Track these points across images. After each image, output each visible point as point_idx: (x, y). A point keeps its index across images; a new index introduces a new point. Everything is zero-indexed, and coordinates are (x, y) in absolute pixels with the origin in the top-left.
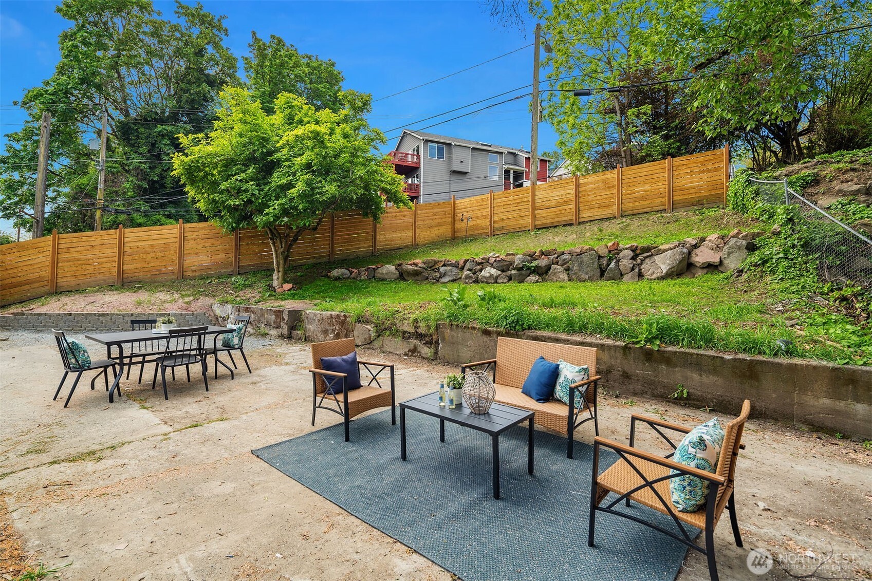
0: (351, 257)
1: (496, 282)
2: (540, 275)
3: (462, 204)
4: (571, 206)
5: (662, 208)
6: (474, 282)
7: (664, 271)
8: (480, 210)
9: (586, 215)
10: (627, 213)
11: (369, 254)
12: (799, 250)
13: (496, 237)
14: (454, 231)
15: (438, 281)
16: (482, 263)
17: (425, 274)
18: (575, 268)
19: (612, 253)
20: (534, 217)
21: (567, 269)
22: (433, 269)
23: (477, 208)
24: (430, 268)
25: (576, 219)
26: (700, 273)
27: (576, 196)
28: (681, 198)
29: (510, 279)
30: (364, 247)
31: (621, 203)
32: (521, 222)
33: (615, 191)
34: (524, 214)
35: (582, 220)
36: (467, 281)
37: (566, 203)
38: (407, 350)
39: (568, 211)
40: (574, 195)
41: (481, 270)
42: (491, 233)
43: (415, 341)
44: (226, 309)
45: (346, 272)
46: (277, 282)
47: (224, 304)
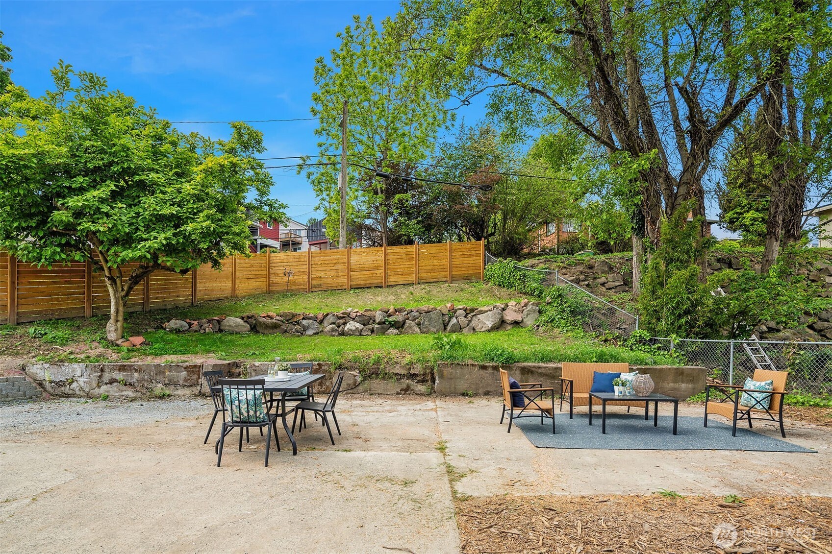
0: (169, 307)
1: (361, 335)
2: (397, 328)
3: (278, 258)
4: (381, 271)
5: (445, 279)
6: (340, 334)
7: (490, 326)
8: (297, 266)
9: (392, 279)
10: (422, 281)
11: (189, 304)
12: (568, 314)
13: (315, 293)
14: (269, 285)
15: (302, 334)
16: (344, 317)
17: (284, 327)
18: (426, 323)
19: (451, 312)
20: (350, 277)
21: (419, 324)
22: (292, 323)
23: (294, 264)
24: (287, 321)
25: (385, 283)
26: (509, 327)
27: (385, 263)
28: (456, 273)
29: (372, 331)
30: (183, 296)
31: (418, 273)
32: (338, 281)
33: (414, 262)
34: (341, 274)
35: (389, 284)
36: (334, 333)
37: (377, 268)
38: (399, 390)
39: (379, 275)
40: (383, 262)
41: (345, 324)
42: (309, 289)
43: (407, 381)
44: (69, 371)
45: (185, 323)
46: (115, 334)
47: (61, 364)
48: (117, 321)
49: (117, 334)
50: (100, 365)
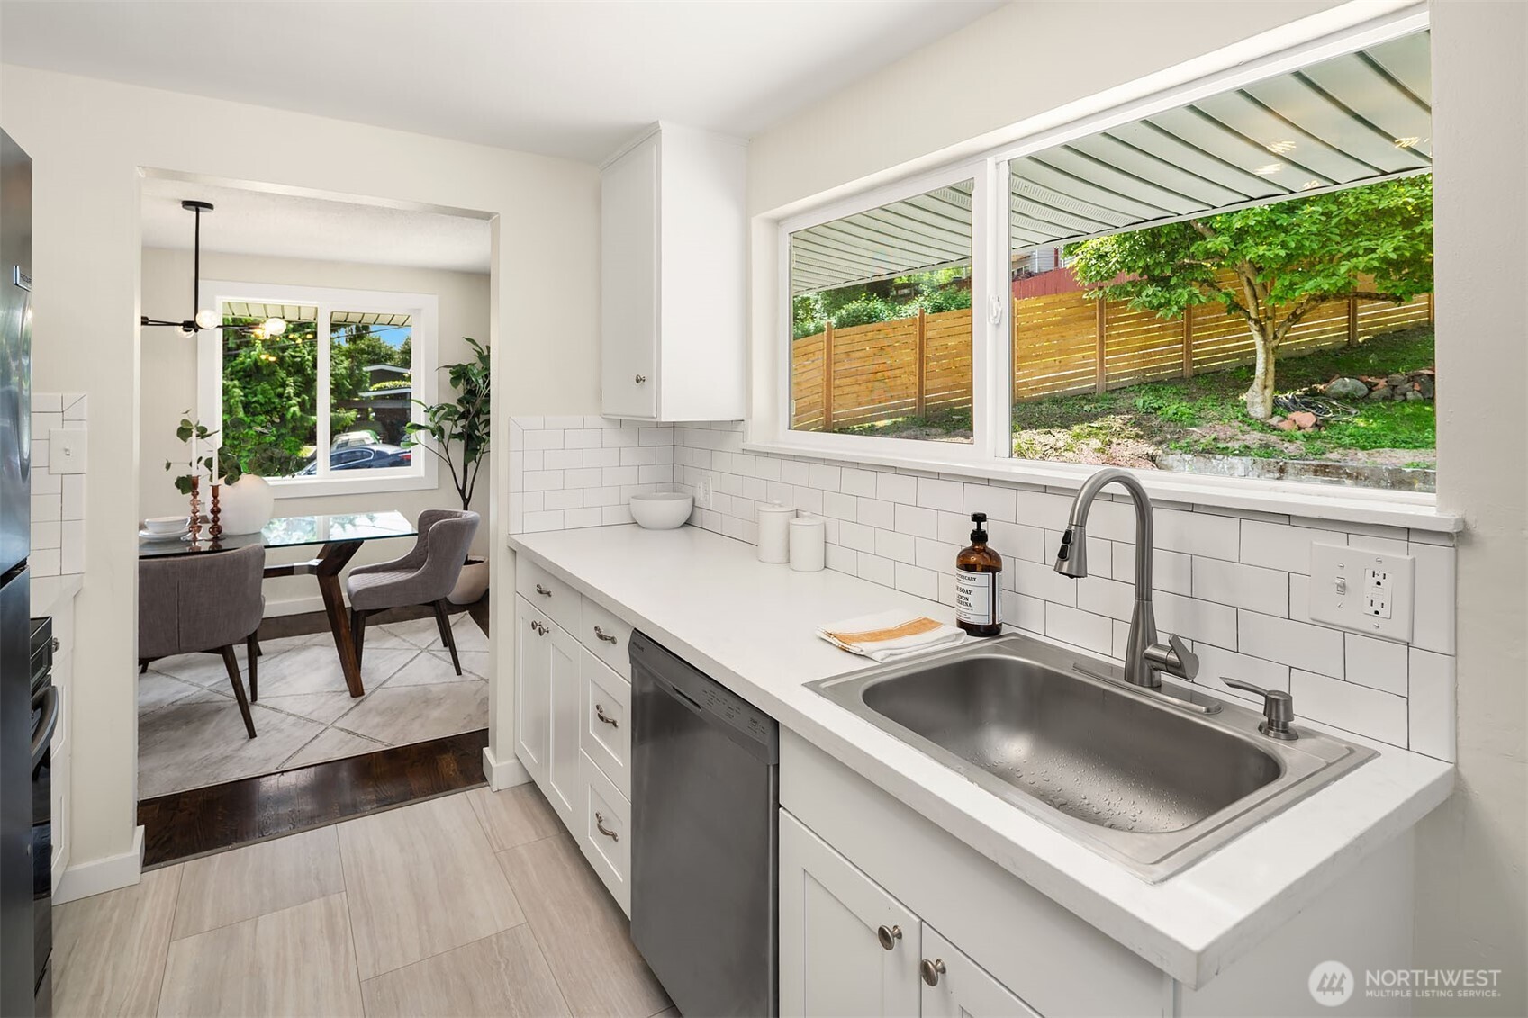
44: (1223, 468)
45: (1360, 383)
46: (1262, 408)
47: (1211, 456)
48: (1265, 387)
49: (1266, 408)
50: (1277, 463)
